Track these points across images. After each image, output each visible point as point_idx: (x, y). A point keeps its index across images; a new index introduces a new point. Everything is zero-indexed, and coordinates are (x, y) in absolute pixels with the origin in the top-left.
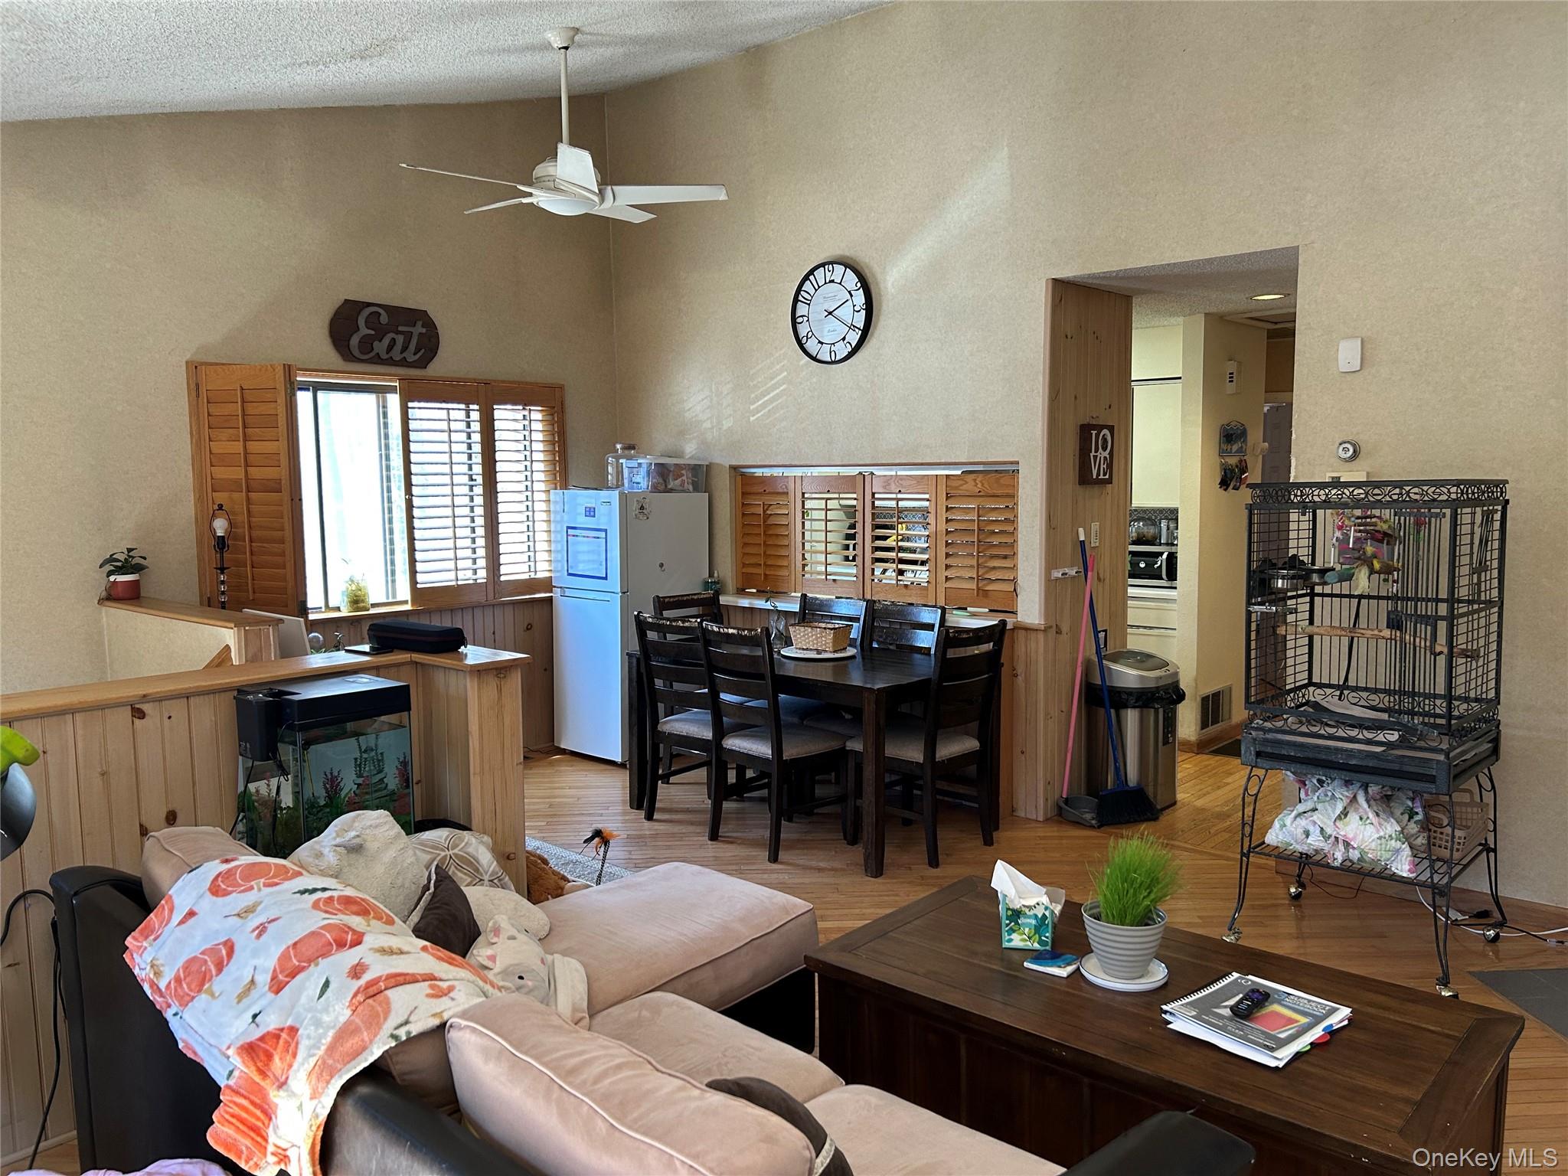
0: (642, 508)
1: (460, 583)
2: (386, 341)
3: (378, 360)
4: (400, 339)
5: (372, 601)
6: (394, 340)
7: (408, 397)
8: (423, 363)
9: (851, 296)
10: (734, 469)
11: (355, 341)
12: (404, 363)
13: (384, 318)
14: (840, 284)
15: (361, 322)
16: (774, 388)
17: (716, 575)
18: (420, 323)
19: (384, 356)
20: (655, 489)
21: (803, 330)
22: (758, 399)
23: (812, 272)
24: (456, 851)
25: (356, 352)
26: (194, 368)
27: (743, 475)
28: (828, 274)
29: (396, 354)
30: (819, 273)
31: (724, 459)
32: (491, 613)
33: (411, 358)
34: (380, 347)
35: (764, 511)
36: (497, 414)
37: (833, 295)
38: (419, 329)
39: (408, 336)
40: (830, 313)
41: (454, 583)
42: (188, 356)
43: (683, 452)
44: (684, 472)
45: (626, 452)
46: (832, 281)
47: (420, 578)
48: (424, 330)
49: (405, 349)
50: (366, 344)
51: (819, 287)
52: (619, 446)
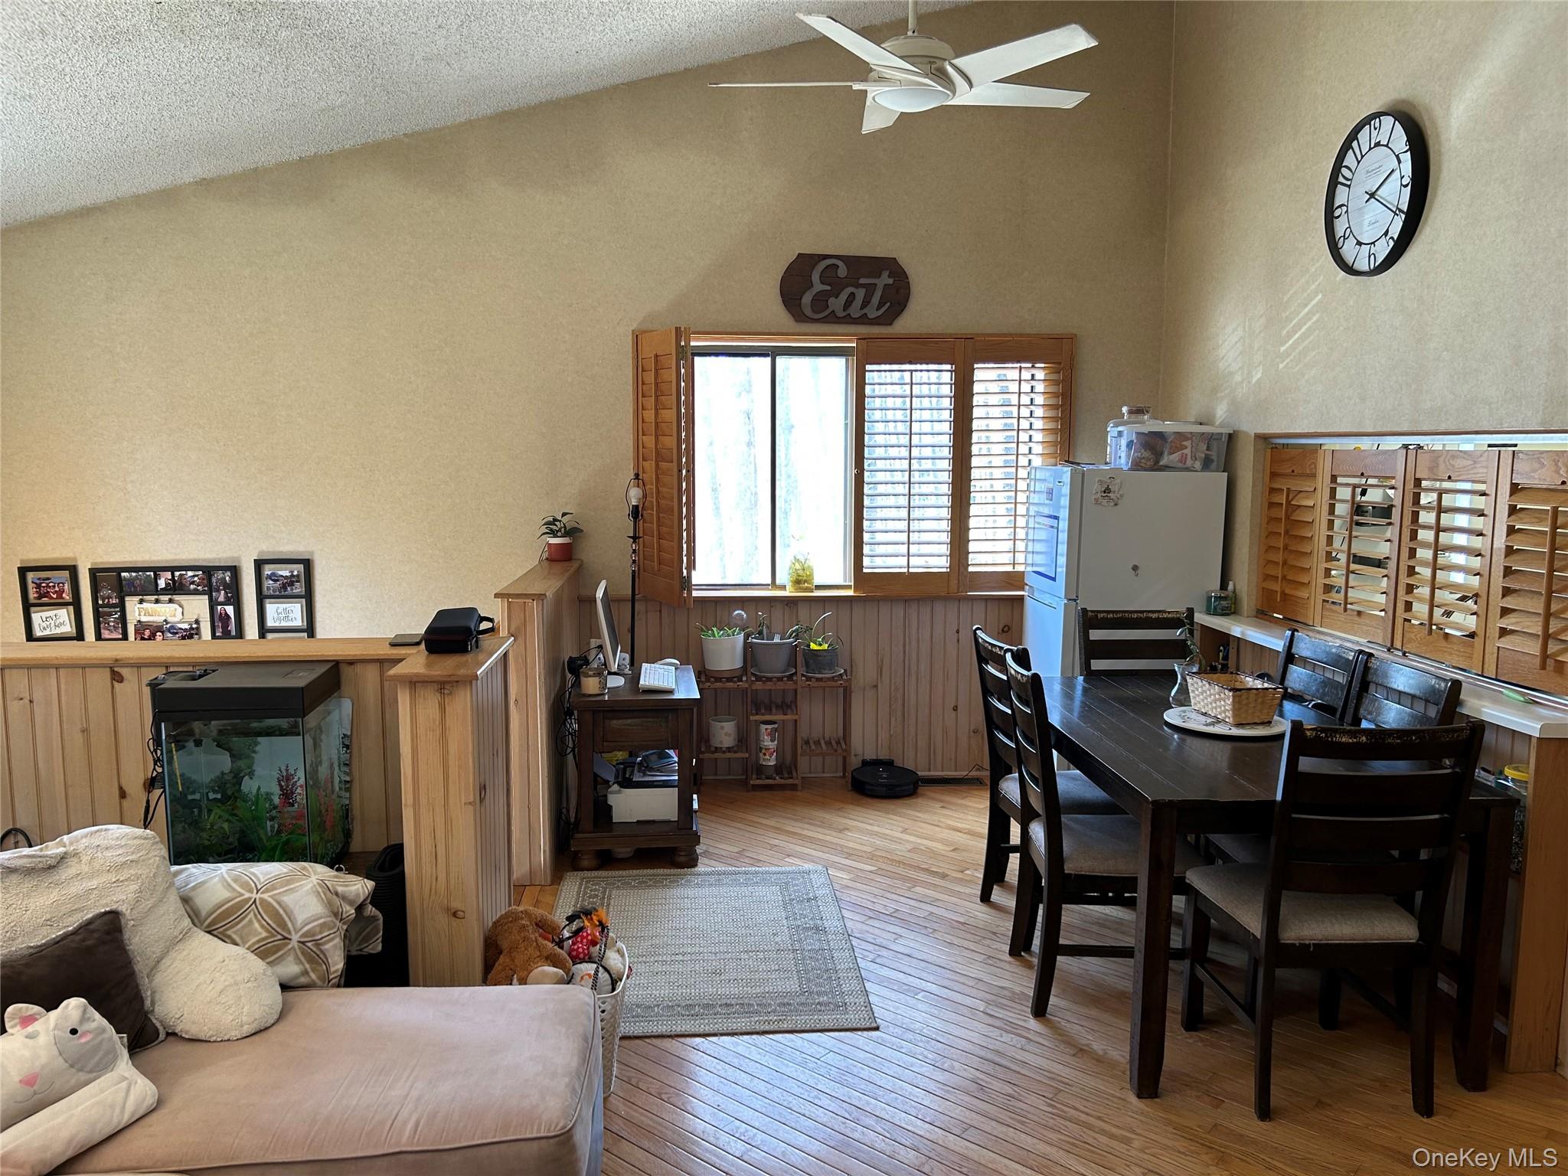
0: (1107, 490)
1: (911, 570)
2: (843, 297)
3: (833, 319)
4: (860, 294)
5: (818, 581)
6: (853, 295)
7: (863, 358)
8: (889, 319)
9: (1399, 162)
10: (1264, 439)
11: (807, 299)
12: (863, 320)
13: (842, 271)
14: (1387, 146)
15: (816, 277)
16: (1307, 317)
17: (1231, 587)
18: (886, 274)
19: (841, 314)
20: (1137, 466)
21: (1340, 227)
22: (1289, 336)
23: (1353, 135)
24: (265, 896)
25: (808, 311)
26: (637, 338)
27: (1275, 447)
28: (1374, 133)
29: (855, 311)
30: (1363, 135)
31: (1251, 426)
32: (956, 610)
33: (873, 314)
34: (836, 304)
35: (1288, 502)
36: (978, 375)
37: (1377, 165)
38: (885, 279)
39: (870, 289)
40: (1372, 195)
41: (905, 570)
42: (635, 326)
43: (1214, 416)
44: (1187, 443)
45: (1134, 417)
46: (1378, 144)
47: (866, 561)
48: (891, 281)
49: (866, 303)
50: (821, 301)
51: (1362, 157)
52: (1125, 409)
